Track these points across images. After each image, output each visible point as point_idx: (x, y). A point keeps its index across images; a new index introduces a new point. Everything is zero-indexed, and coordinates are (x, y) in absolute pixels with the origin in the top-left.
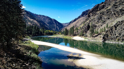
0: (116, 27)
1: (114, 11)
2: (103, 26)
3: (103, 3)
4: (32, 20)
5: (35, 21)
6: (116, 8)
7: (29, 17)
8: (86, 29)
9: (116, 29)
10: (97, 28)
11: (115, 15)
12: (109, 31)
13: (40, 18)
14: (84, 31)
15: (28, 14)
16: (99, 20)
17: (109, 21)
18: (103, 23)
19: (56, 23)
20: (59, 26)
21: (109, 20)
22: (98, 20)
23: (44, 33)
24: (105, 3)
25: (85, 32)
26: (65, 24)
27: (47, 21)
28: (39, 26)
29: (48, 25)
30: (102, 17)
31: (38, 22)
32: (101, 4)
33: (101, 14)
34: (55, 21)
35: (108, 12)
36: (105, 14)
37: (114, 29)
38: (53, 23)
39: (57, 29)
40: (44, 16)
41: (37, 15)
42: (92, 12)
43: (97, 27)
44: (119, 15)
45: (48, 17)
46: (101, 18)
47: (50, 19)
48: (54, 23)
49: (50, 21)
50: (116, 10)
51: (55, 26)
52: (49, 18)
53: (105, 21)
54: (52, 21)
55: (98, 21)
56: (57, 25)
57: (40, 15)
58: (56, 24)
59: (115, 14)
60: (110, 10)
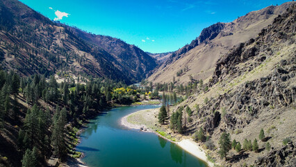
0: (283, 158)
1: (280, 88)
2: (251, 124)
3: (252, 41)
4: (81, 53)
5: (90, 57)
6: (284, 79)
7: (76, 46)
8: (211, 124)
9: (284, 162)
10: (236, 127)
11: (280, 99)
12: (267, 163)
13: (100, 42)
14: (207, 129)
15: (72, 39)
16: (243, 103)
17: (268, 114)
18: (252, 115)
19: (139, 55)
20: (146, 64)
21: (267, 107)
22: (240, 103)
23: (110, 100)
24: (258, 43)
25: (209, 131)
26: (161, 55)
27: (116, 52)
28: (99, 68)
29: (120, 60)
30: (249, 96)
31: (96, 57)
32: (247, 45)
33: (247, 86)
34: (136, 49)
35: (265, 85)
36: (257, 88)
37: (278, 160)
38: (131, 55)
39: (141, 69)
40: (110, 38)
41: (94, 36)
42: (226, 63)
43: (237, 125)
44: (291, 101)
45: (119, 41)
46: (248, 98)
47: (126, 46)
48: (134, 57)
49: (123, 50)
50: (284, 87)
51: (137, 62)
52: (122, 42)
53: (256, 111)
54: (129, 49)
55: (240, 108)
56: (141, 61)
57: (101, 36)
58: (140, 59)
59: (281, 97)
60: (269, 79)
